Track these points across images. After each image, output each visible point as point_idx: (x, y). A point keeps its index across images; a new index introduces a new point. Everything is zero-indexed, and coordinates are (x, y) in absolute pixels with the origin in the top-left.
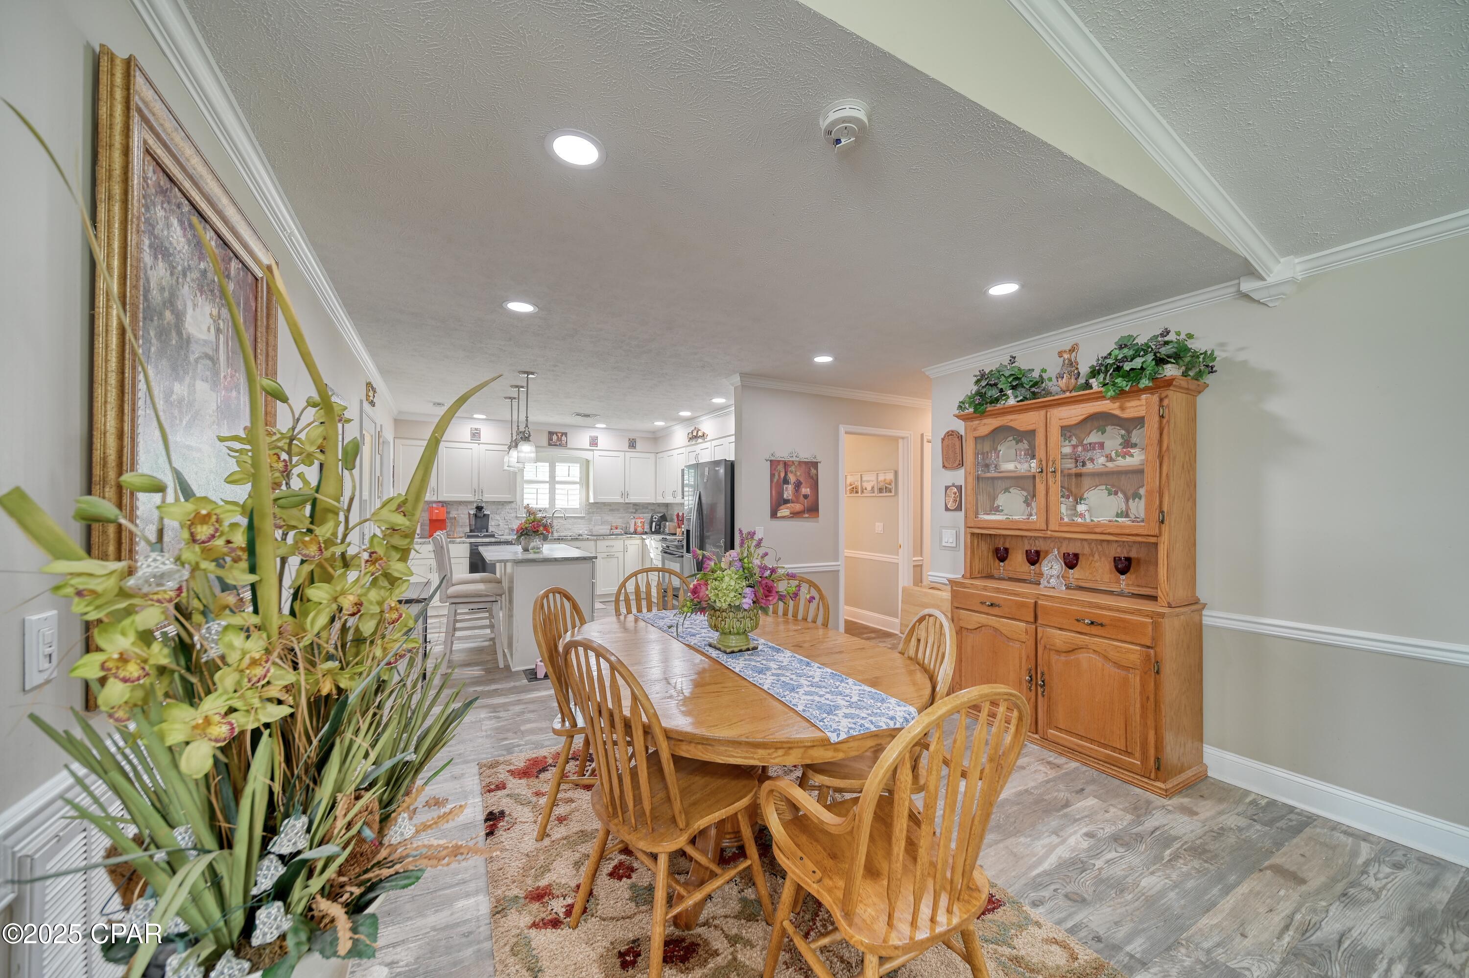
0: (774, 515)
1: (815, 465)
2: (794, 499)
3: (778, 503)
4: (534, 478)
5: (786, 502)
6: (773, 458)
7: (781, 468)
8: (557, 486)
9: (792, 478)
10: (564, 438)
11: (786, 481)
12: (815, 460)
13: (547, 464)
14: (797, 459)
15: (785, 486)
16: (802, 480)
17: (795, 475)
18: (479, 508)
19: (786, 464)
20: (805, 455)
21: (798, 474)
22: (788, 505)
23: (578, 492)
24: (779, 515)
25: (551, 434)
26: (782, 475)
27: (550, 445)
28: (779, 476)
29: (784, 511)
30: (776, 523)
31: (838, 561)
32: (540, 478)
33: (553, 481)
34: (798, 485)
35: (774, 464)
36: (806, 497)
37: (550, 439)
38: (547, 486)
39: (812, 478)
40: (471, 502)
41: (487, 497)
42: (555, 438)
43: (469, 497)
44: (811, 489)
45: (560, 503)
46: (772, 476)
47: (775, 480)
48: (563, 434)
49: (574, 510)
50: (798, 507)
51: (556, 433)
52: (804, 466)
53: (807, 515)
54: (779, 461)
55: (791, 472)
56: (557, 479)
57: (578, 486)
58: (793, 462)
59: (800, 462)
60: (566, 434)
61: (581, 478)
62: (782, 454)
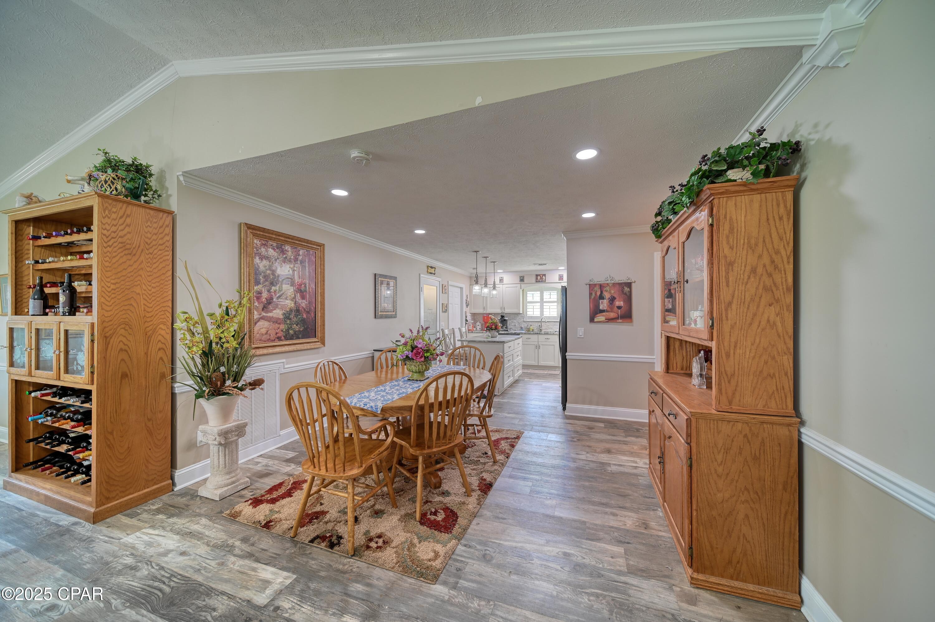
0: (592, 320)
1: (629, 285)
2: (609, 309)
3: (595, 312)
4: (532, 300)
5: (603, 311)
6: (591, 283)
7: (597, 289)
8: (544, 304)
9: (607, 295)
10: (544, 277)
11: (602, 297)
12: (629, 281)
13: (539, 292)
14: (613, 282)
15: (601, 301)
16: (615, 296)
17: (610, 293)
18: (502, 317)
19: (601, 286)
20: (621, 278)
21: (613, 292)
22: (604, 314)
23: (556, 307)
24: (596, 320)
25: (537, 275)
26: (598, 293)
27: (536, 282)
28: (596, 294)
29: (600, 318)
30: (593, 325)
31: (653, 355)
32: (535, 300)
33: (542, 302)
34: (612, 300)
35: (592, 287)
36: (619, 308)
37: (537, 279)
38: (539, 304)
39: (626, 294)
40: (498, 314)
41: (507, 311)
42: (539, 278)
43: (499, 311)
44: (624, 301)
45: (546, 313)
46: (591, 294)
47: (593, 297)
48: (543, 275)
49: (554, 317)
50: (612, 315)
51: (540, 275)
52: (618, 286)
53: (620, 321)
54: (595, 285)
55: (606, 291)
56: (544, 300)
57: (556, 304)
58: (608, 284)
59: (614, 284)
60: (545, 275)
61: (558, 299)
62: (599, 279)
